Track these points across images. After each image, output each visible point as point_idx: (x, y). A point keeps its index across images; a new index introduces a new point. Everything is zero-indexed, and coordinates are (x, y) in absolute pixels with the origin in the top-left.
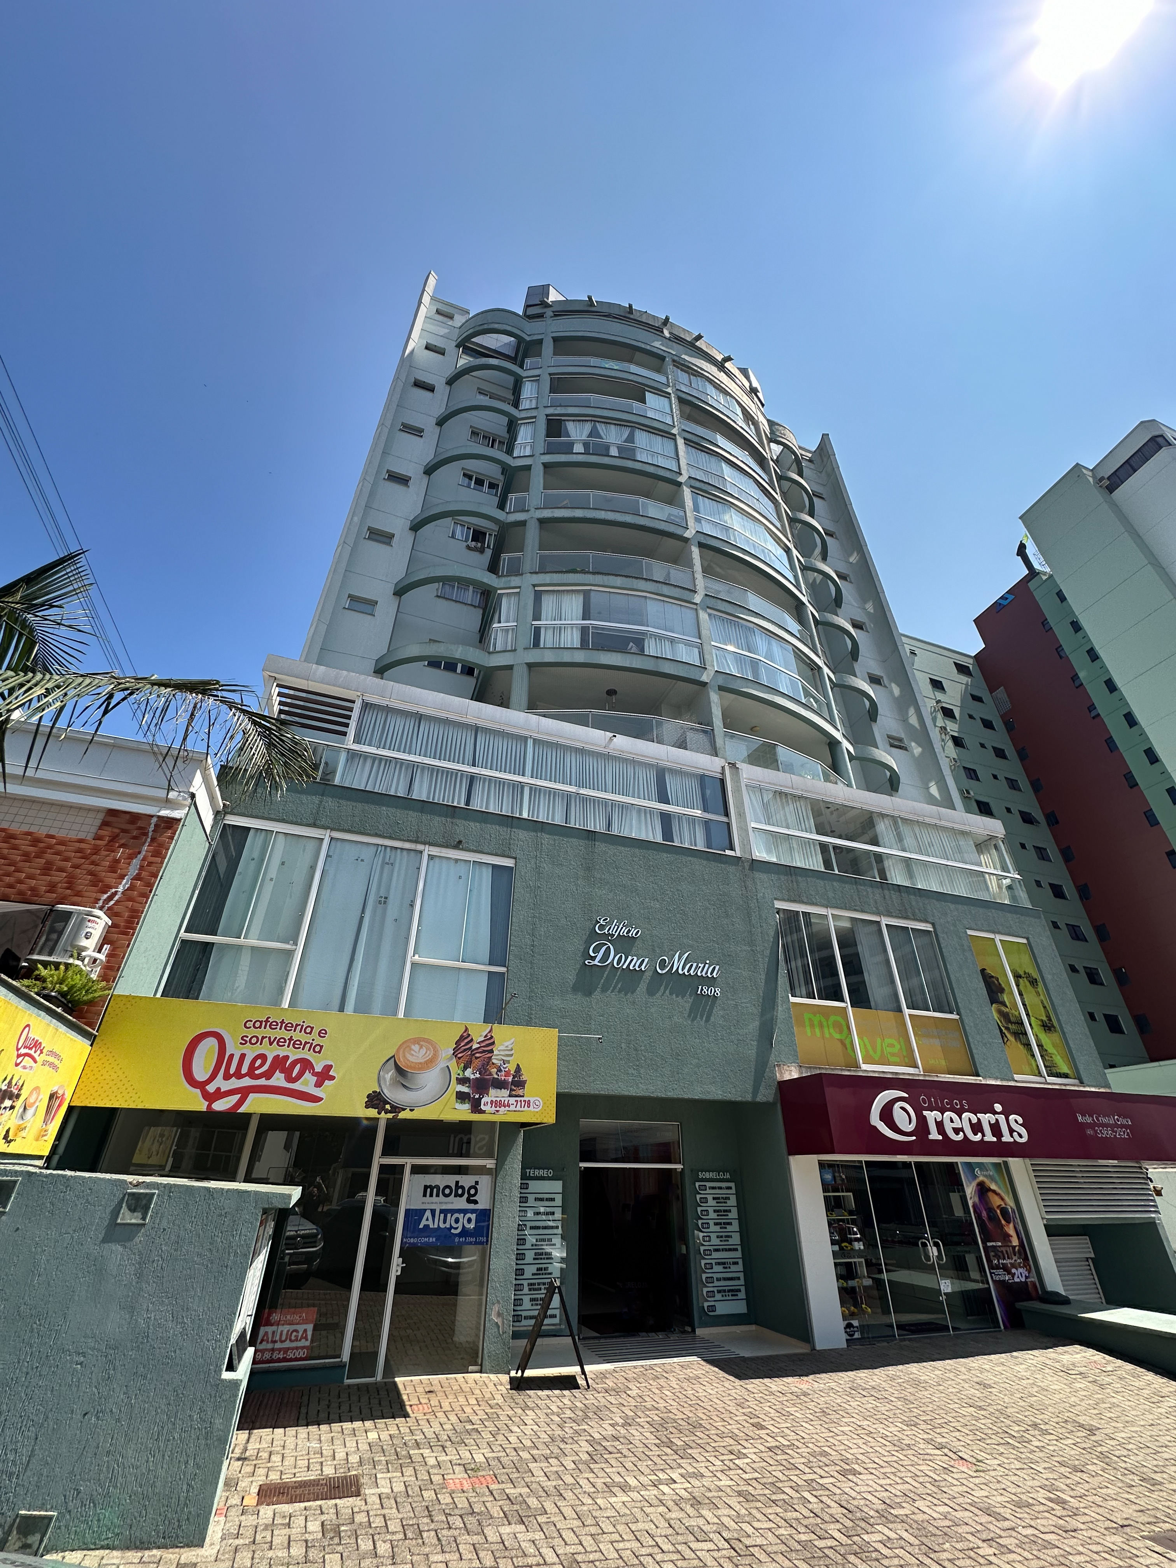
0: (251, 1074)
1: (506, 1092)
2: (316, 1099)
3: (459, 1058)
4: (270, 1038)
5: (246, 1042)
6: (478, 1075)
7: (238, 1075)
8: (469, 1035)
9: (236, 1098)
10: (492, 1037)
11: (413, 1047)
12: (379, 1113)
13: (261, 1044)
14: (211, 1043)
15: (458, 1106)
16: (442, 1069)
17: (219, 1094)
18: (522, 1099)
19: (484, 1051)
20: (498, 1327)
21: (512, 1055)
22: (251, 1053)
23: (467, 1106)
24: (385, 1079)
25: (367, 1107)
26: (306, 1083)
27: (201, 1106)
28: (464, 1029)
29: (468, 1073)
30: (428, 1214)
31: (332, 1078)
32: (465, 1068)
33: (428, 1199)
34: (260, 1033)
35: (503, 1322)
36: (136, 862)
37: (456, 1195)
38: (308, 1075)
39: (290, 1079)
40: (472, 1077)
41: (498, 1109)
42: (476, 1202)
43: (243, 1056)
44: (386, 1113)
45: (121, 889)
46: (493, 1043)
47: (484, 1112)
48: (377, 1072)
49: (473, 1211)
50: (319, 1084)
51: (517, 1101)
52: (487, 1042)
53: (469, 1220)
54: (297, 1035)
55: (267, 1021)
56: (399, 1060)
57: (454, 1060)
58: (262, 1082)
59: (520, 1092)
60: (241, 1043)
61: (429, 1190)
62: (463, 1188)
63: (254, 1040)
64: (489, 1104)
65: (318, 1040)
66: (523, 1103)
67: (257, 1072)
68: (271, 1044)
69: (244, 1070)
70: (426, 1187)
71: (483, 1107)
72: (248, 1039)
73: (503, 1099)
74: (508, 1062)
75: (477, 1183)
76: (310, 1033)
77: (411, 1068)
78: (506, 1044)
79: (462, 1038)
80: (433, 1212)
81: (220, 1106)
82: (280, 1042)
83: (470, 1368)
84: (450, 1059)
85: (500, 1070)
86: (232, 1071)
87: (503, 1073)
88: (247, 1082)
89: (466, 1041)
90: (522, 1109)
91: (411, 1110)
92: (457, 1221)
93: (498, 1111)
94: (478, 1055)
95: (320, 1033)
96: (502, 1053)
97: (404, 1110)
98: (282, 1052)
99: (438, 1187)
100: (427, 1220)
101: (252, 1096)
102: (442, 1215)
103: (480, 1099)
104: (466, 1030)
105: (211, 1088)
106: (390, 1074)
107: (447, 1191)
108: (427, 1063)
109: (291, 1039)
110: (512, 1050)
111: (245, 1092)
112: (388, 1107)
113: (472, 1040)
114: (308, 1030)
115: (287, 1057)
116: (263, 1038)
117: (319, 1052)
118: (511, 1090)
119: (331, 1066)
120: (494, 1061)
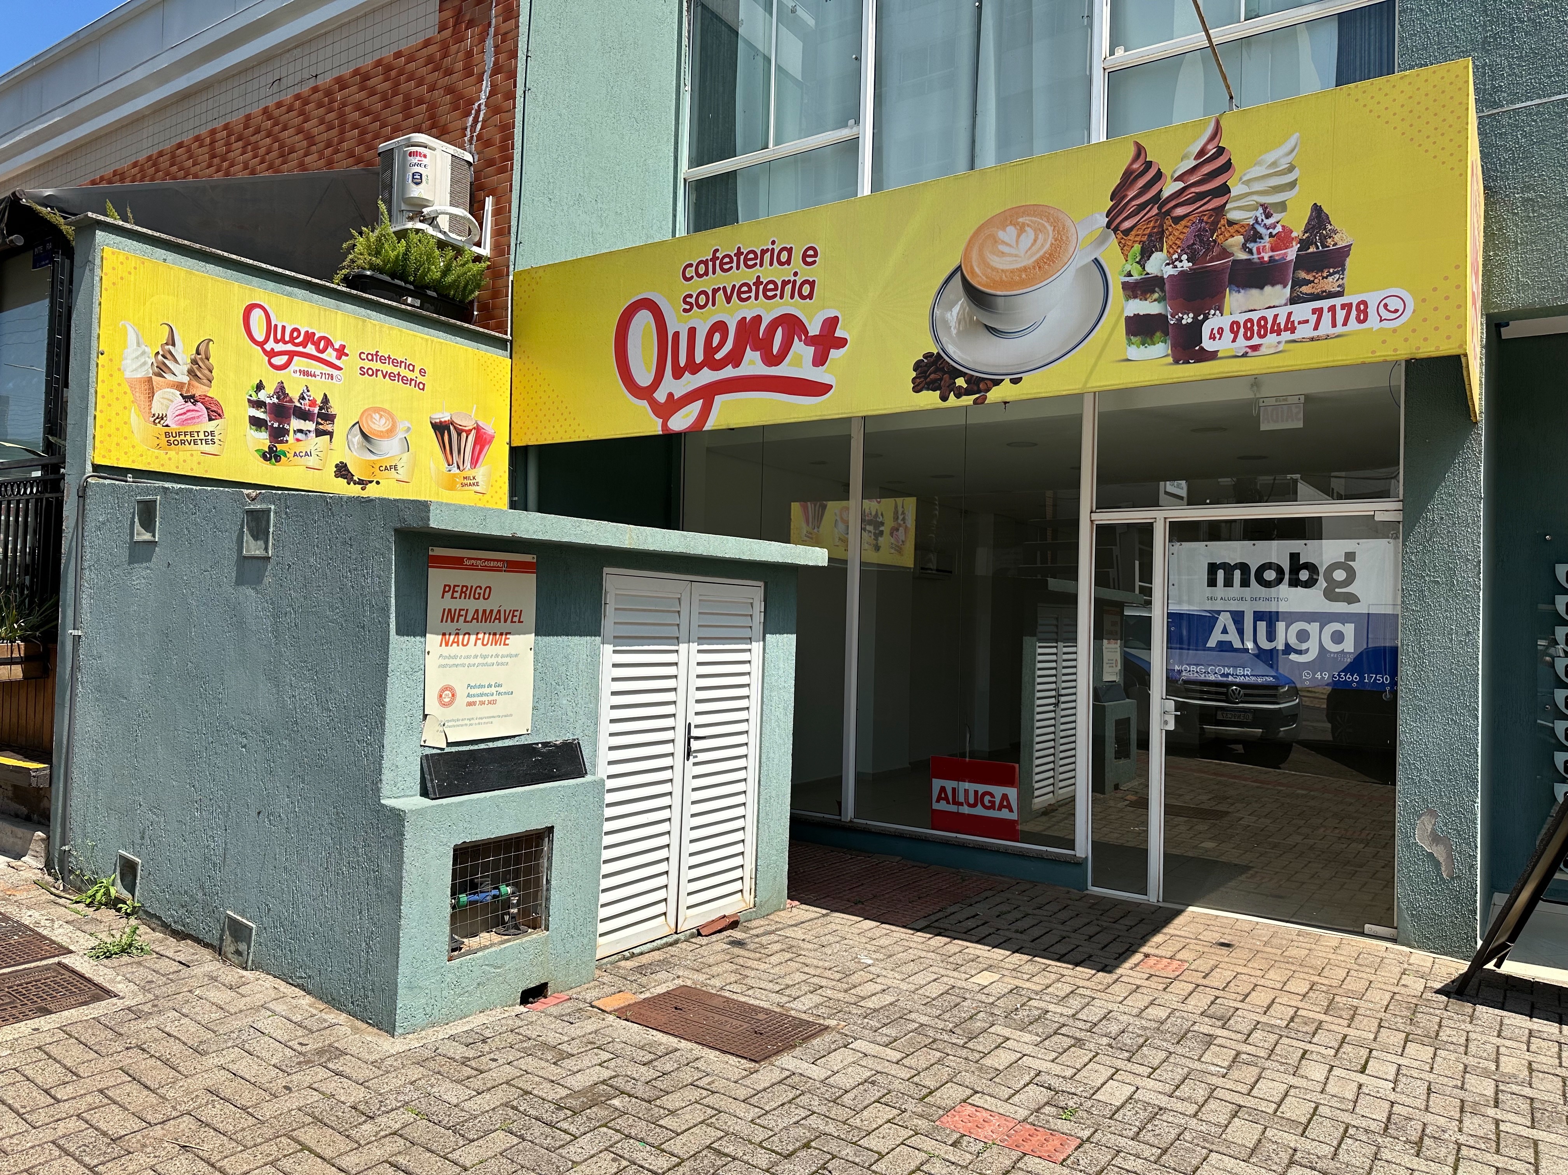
0: (711, 363)
1: (1278, 294)
2: (819, 389)
3: (1127, 232)
4: (724, 288)
5: (690, 304)
6: (1186, 265)
7: (694, 368)
8: (1149, 165)
9: (696, 407)
10: (1221, 150)
11: (1001, 235)
12: (944, 398)
13: (714, 304)
14: (643, 320)
15: (1136, 352)
16: (1084, 268)
17: (674, 404)
18: (1338, 302)
19: (1200, 196)
20: (1437, 864)
21: (1292, 185)
22: (703, 324)
23: (1160, 349)
24: (945, 322)
25: (917, 389)
26: (798, 363)
27: (652, 426)
28: (1132, 151)
29: (1157, 265)
30: (1225, 619)
31: (842, 343)
32: (1146, 254)
33: (1220, 589)
34: (708, 284)
35: (1450, 857)
36: (490, 43)
37: (1295, 583)
38: (798, 346)
39: (772, 360)
40: (1169, 271)
41: (1256, 341)
42: (1352, 599)
43: (692, 332)
44: (958, 396)
45: (483, 97)
46: (1228, 166)
47: (1212, 356)
48: (927, 312)
49: (1343, 618)
50: (820, 360)
51: (1319, 312)
52: (1206, 169)
53: (1338, 637)
54: (770, 273)
55: (714, 259)
56: (973, 272)
57: (1113, 240)
58: (729, 372)
59: (1331, 284)
60: (685, 311)
61: (1221, 574)
62: (1312, 568)
63: (702, 300)
64: (1228, 335)
65: (806, 273)
66: (1341, 315)
67: (718, 356)
68: (728, 300)
69: (699, 357)
70: (1213, 568)
71: (1208, 344)
72: (693, 300)
73: (1270, 315)
74: (1282, 206)
75: (1350, 556)
76: (788, 262)
77: (1002, 284)
78: (1270, 158)
79: (1129, 177)
80: (1238, 618)
81: (680, 422)
82: (740, 293)
83: (1367, 927)
84: (1101, 241)
85: (1253, 236)
86: (682, 362)
87: (1266, 242)
88: (707, 376)
89: (1141, 183)
90: (1339, 329)
91: (1015, 381)
92: (1303, 636)
93: (1255, 348)
94: (1180, 211)
95: (805, 256)
96: (1258, 187)
97: (997, 383)
98: (749, 310)
99: (1244, 568)
100: (1225, 631)
101: (720, 400)
102: (1262, 626)
103: (1197, 326)
104: (1140, 150)
105: (660, 396)
106: (956, 309)
107: (1270, 575)
108: (1039, 264)
109: (758, 283)
110: (1291, 169)
111: (707, 393)
112: (961, 382)
113: (1159, 175)
114: (784, 256)
115: (758, 319)
116: (715, 291)
117: (810, 296)
118: (1298, 283)
119: (836, 319)
120: (1233, 215)
